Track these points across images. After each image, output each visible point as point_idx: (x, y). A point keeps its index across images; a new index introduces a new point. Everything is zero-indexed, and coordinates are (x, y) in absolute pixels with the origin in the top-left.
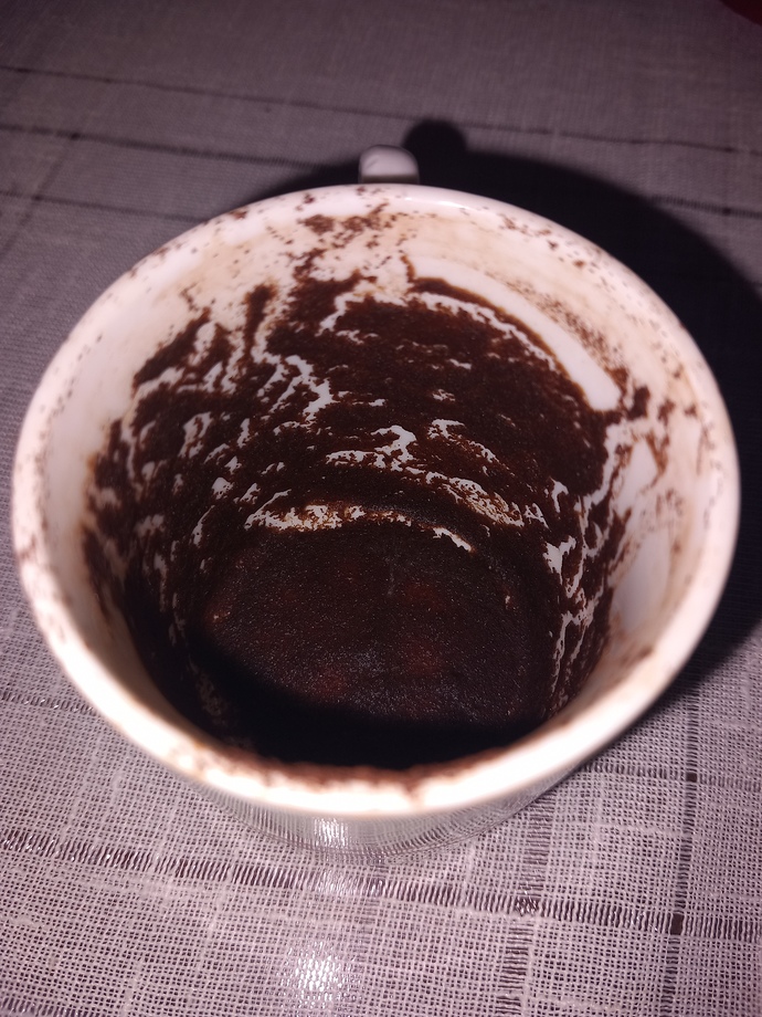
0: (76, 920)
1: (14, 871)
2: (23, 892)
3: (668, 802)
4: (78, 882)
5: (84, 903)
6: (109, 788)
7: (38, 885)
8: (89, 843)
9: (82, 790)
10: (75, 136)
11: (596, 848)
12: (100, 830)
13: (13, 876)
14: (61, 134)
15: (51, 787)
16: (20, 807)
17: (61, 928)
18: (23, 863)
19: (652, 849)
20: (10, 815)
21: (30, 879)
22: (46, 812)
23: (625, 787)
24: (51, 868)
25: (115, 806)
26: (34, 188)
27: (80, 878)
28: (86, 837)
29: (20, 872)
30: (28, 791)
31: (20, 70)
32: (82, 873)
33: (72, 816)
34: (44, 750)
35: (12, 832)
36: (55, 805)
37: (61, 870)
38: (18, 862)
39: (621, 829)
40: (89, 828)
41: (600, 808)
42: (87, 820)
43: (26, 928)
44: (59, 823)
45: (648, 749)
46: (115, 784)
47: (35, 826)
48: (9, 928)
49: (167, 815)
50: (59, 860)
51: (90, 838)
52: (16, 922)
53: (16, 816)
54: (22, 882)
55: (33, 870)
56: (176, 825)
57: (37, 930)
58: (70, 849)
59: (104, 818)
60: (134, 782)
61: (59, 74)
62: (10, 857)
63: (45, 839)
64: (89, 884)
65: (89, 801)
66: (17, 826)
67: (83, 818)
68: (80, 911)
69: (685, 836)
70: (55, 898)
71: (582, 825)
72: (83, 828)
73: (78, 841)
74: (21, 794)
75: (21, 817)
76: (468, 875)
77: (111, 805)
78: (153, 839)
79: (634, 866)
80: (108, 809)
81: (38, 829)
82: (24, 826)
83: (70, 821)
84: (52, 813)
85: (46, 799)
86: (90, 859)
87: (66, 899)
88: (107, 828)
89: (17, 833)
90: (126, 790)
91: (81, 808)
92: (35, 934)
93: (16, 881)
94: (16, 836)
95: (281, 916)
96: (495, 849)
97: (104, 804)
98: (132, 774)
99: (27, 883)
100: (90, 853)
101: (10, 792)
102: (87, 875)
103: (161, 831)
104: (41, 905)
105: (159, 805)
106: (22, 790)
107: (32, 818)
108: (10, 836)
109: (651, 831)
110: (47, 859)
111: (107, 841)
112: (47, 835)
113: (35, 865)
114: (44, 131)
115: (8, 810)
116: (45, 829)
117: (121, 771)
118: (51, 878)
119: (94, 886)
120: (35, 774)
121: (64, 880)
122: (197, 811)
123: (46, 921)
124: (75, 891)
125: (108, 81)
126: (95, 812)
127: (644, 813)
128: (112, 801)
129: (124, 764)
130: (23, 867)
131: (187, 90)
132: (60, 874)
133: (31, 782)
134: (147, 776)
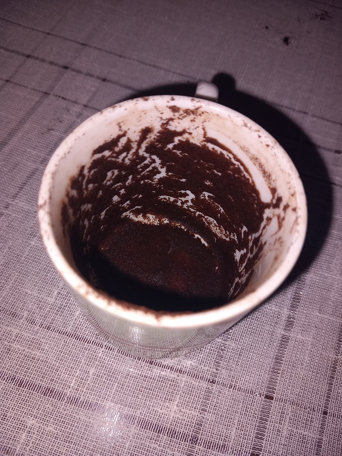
0: (72, 432)
1: (48, 406)
2: (51, 416)
3: (314, 422)
4: (74, 415)
5: (76, 424)
6: (88, 375)
7: (57, 414)
8: (79, 398)
9: (77, 374)
10: (104, 80)
11: (285, 437)
12: (83, 393)
13: (47, 408)
14: (98, 78)
15: (64, 371)
16: (51, 378)
17: (66, 434)
18: (51, 403)
19: (306, 441)
20: (47, 381)
21: (54, 410)
22: (61, 382)
23: (298, 413)
24: (63, 407)
25: (90, 383)
26: (84, 101)
27: (75, 413)
28: (78, 395)
29: (50, 407)
30: (54, 371)
31: (83, 44)
32: (76, 411)
33: (72, 385)
34: (62, 354)
35: (47, 388)
36: (65, 379)
37: (67, 408)
38: (49, 402)
39: (295, 430)
40: (79, 392)
41: (288, 420)
42: (78, 387)
43: (51, 432)
44: (66, 387)
45: (310, 398)
46: (91, 373)
47: (57, 387)
48: (44, 431)
49: (111, 391)
50: (66, 404)
51: (79, 396)
52: (47, 429)
53: (49, 381)
54: (51, 411)
55: (56, 406)
56: (115, 396)
57: (56, 434)
58: (71, 400)
59: (85, 388)
60: (99, 374)
61: (100, 49)
62: (46, 399)
63: (61, 394)
64: (78, 416)
65: (79, 380)
66: (49, 386)
67: (76, 387)
68: (74, 428)
69: (320, 437)
70: (64, 420)
71: (280, 425)
72: (77, 391)
73: (74, 397)
74: (51, 372)
75: (51, 382)
76: (232, 441)
77: (88, 382)
78: (105, 400)
79: (298, 447)
80: (87, 384)
81: (58, 388)
82: (52, 386)
83: (71, 387)
84: (64, 382)
85: (62, 376)
86: (79, 405)
87: (69, 422)
88: (86, 392)
89: (49, 389)
90: (95, 377)
91: (76, 382)
92: (55, 435)
93: (48, 411)
94: (49, 390)
95: (156, 446)
96: (244, 430)
97: (86, 382)
98: (98, 370)
99: (53, 412)
100: (79, 402)
101: (47, 370)
102: (78, 412)
103: (109, 398)
104: (58, 423)
105: (108, 386)
106: (52, 370)
107: (56, 384)
108: (46, 390)
109: (306, 433)
110: (61, 402)
111: (86, 399)
112: (62, 392)
113: (56, 405)
114: (91, 76)
115: (46, 378)
116: (60, 389)
117: (94, 368)
118: (63, 411)
119: (81, 417)
120: (57, 364)
121: (68, 413)
122: (124, 391)
123: (60, 430)
124: (72, 419)
125: (120, 56)
126: (82, 385)
127: (304, 425)
128: (89, 381)
129: (95, 365)
130: (51, 405)
131: (154, 66)
132: (66, 410)
133: (56, 367)
134: (105, 372)
